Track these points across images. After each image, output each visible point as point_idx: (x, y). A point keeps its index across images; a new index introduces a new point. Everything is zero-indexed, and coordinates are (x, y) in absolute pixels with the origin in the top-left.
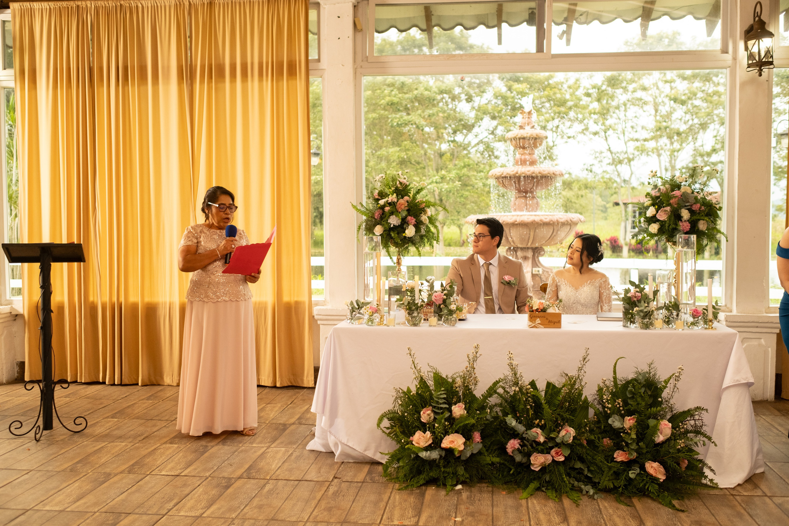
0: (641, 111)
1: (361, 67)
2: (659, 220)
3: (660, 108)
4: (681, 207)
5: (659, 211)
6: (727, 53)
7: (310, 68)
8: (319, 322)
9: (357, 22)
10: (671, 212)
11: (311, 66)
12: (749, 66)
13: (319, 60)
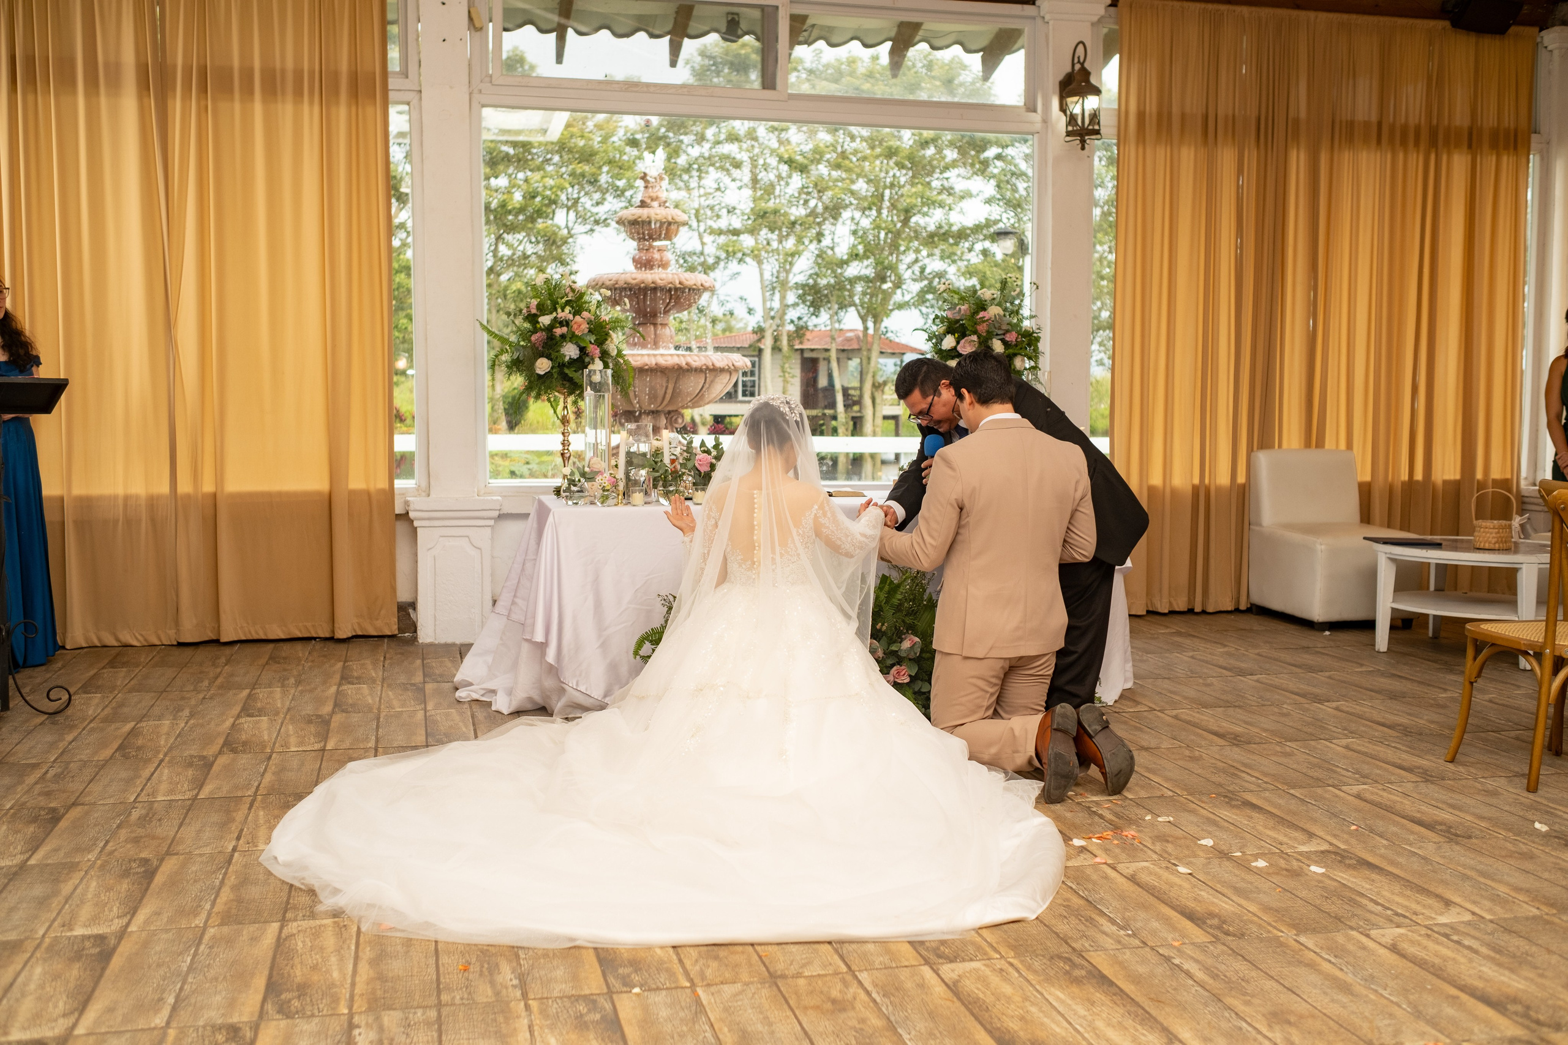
0: (727, 180)
1: (480, 91)
2: (959, 355)
3: (762, 175)
4: (990, 335)
5: (962, 342)
6: (1035, 111)
7: (390, 87)
8: (416, 524)
9: (474, 15)
10: (980, 343)
11: (393, 83)
12: (1068, 134)
13: (405, 74)
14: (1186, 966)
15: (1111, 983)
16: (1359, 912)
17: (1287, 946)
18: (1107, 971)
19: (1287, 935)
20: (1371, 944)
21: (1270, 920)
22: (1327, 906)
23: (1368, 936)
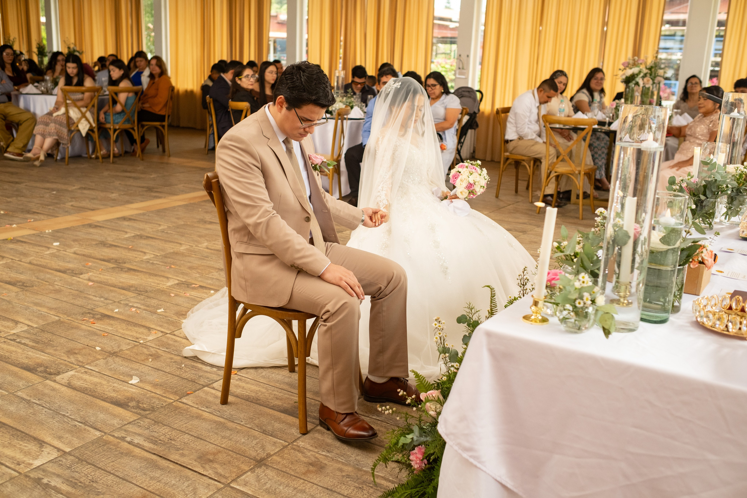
14: (98, 299)
15: (119, 288)
16: (33, 337)
17: (62, 314)
18: (124, 291)
19: (64, 318)
20: (27, 322)
21: (73, 323)
22: (49, 336)
23: (28, 326)
